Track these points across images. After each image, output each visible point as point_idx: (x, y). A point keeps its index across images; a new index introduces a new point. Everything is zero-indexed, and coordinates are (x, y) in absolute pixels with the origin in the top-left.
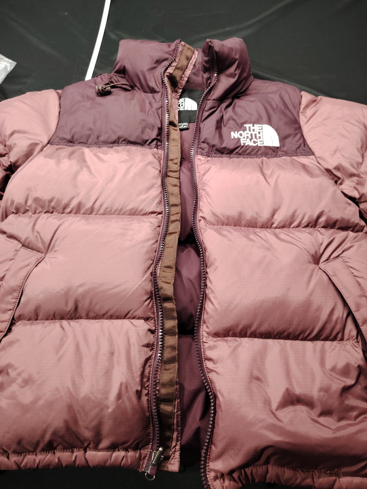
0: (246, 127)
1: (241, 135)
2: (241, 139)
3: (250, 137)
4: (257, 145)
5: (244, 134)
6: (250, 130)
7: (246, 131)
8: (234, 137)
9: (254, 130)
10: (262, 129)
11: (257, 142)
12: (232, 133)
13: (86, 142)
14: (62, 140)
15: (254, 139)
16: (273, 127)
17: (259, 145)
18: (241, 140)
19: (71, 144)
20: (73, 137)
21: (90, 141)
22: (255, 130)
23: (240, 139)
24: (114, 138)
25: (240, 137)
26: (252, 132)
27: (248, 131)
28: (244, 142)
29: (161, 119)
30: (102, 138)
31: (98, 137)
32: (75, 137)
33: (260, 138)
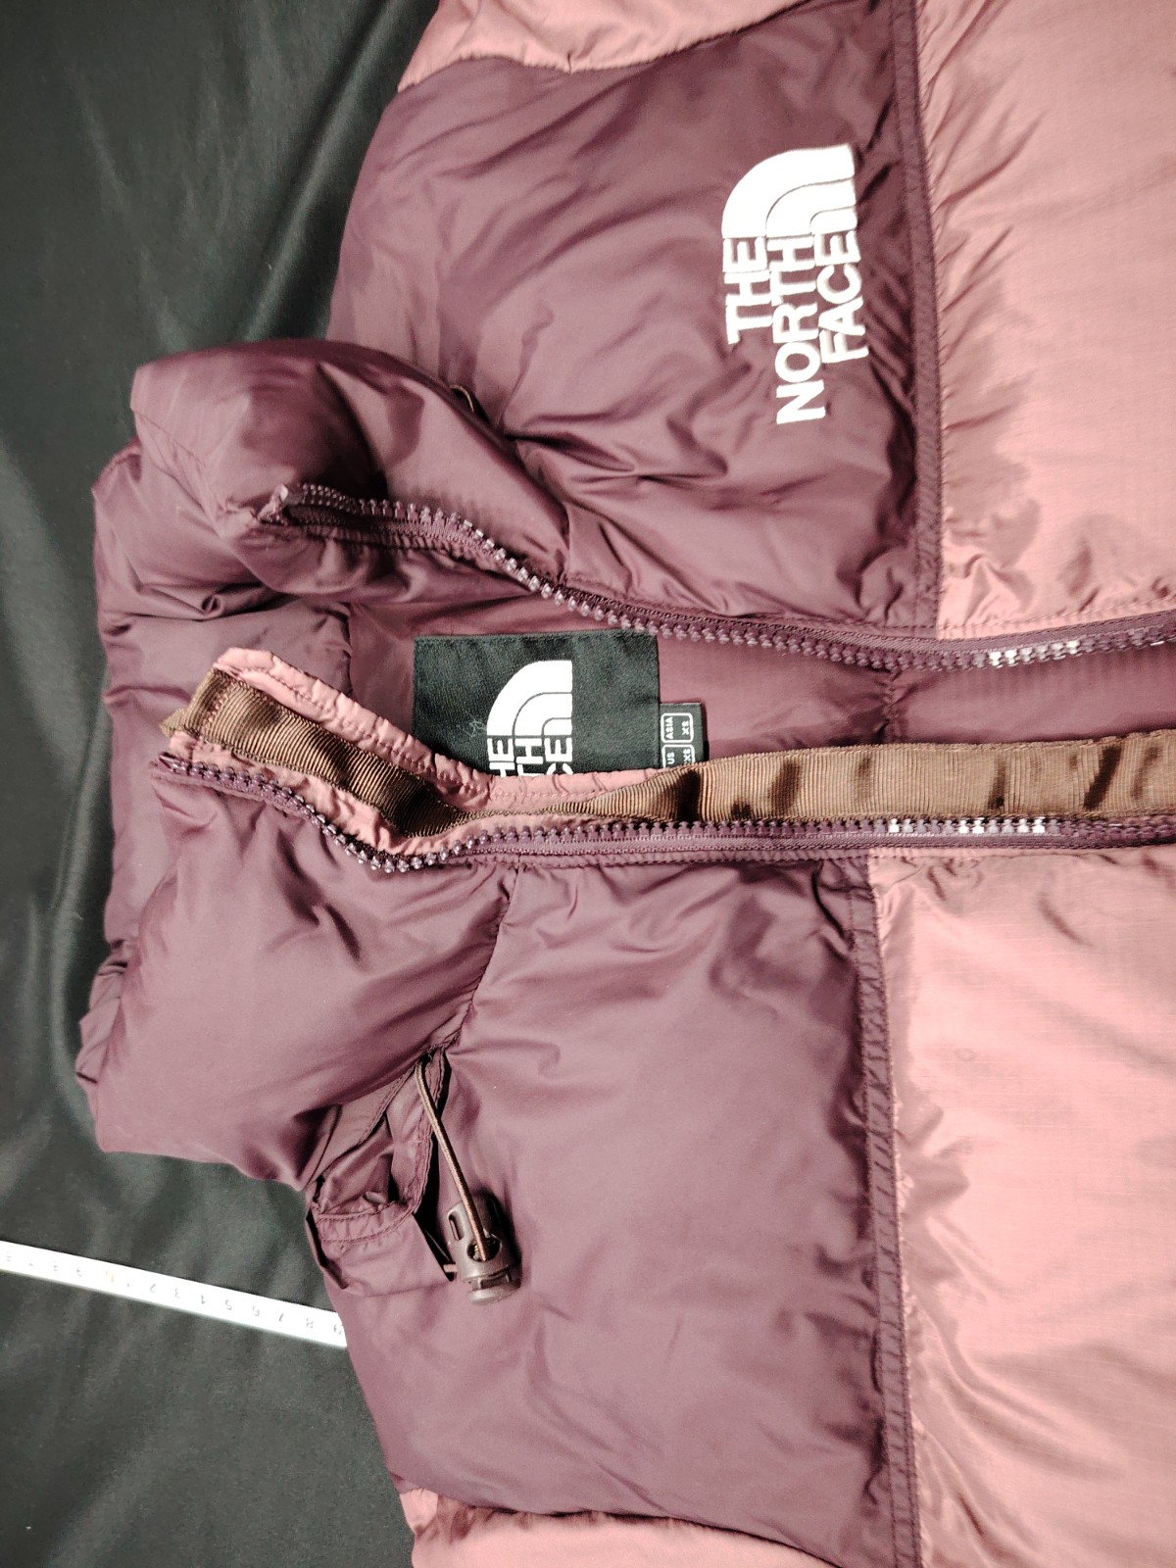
0: (742, 334)
1: (797, 362)
2: (825, 361)
3: (810, 310)
4: (856, 265)
5: (793, 341)
6: (765, 310)
7: (770, 329)
8: (812, 404)
9: (761, 287)
10: (751, 242)
11: (839, 268)
12: (786, 416)
13: (864, 1344)
14: (874, 1501)
15: (821, 284)
16: (735, 178)
17: (857, 258)
18: (831, 358)
19: (892, 1439)
20: (847, 1434)
21: (858, 1318)
22: (761, 278)
23: (824, 366)
24: (835, 1161)
25: (813, 368)
26: (774, 296)
27: (774, 321)
28: (839, 341)
29: (675, 870)
30: (838, 1239)
31: (828, 1265)
32: (847, 1415)
33: (804, 254)
